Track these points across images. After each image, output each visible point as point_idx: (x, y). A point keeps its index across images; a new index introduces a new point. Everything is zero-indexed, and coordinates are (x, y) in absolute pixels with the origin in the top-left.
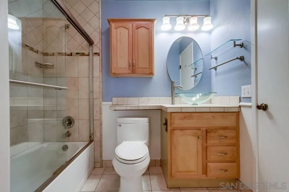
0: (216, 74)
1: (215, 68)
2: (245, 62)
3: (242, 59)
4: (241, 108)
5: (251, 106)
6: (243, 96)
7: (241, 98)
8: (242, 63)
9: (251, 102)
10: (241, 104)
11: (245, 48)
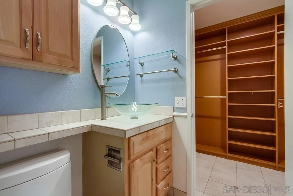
0: (142, 81)
1: (141, 76)
2: (178, 74)
3: (176, 71)
4: (174, 117)
5: (186, 116)
6: (176, 106)
7: (174, 108)
8: (176, 75)
9: (186, 113)
10: (175, 114)
11: (179, 62)
